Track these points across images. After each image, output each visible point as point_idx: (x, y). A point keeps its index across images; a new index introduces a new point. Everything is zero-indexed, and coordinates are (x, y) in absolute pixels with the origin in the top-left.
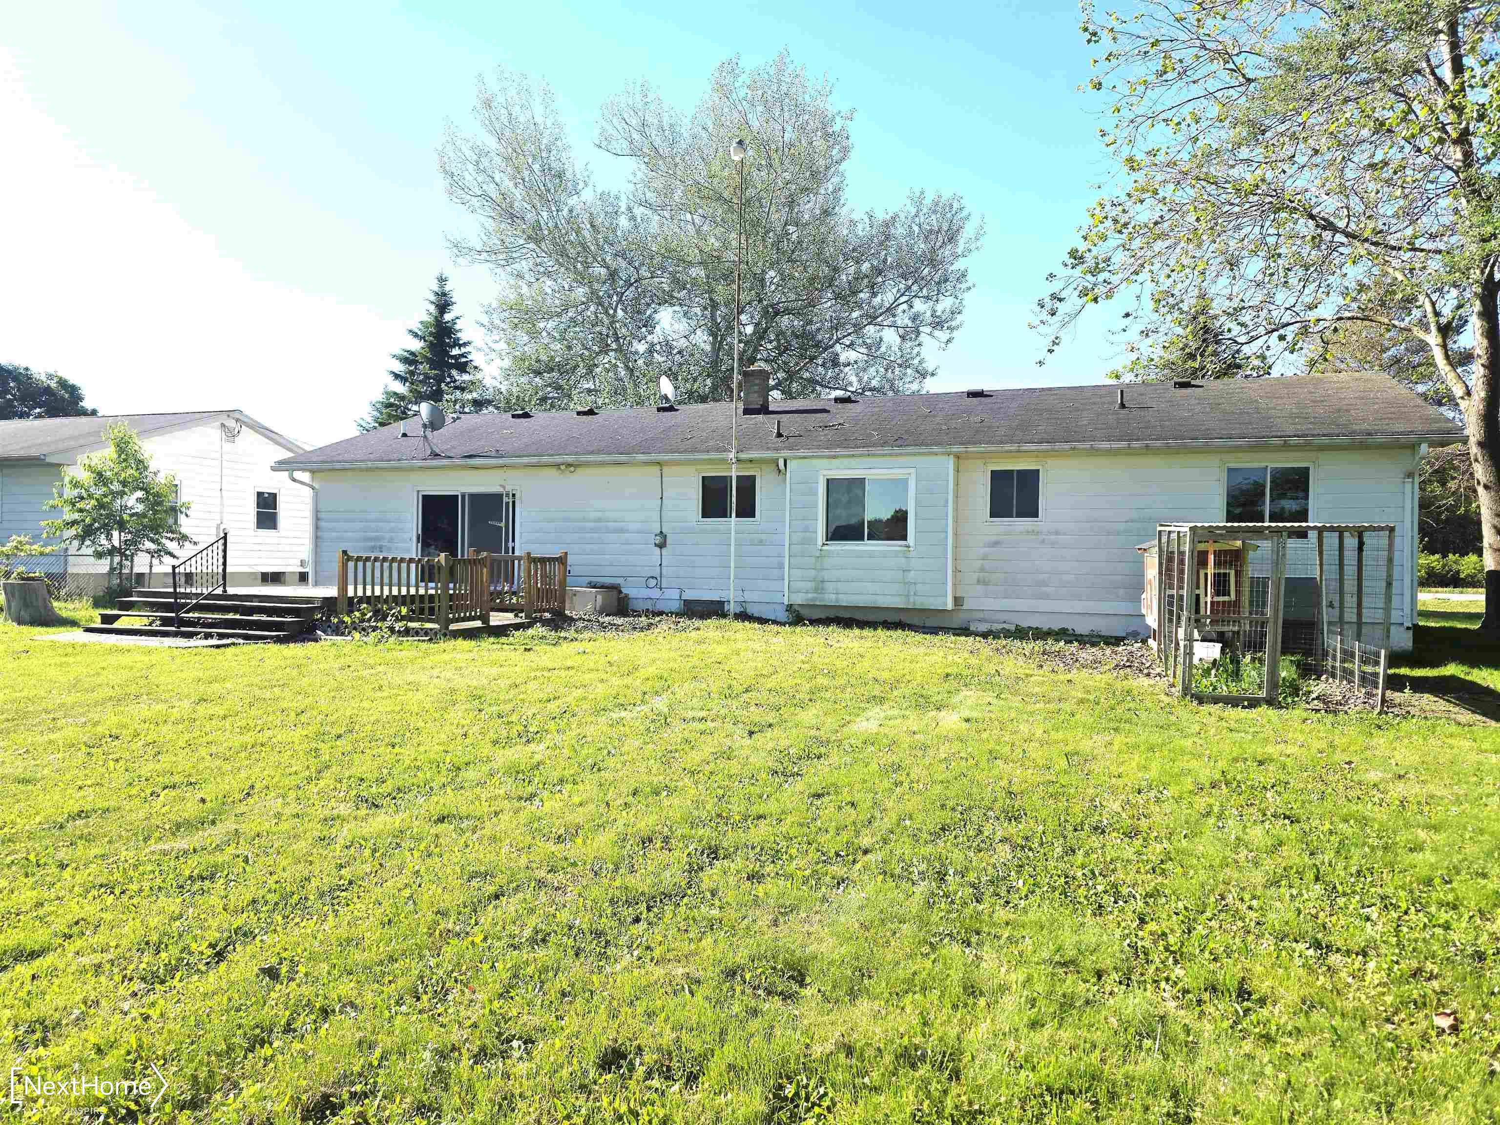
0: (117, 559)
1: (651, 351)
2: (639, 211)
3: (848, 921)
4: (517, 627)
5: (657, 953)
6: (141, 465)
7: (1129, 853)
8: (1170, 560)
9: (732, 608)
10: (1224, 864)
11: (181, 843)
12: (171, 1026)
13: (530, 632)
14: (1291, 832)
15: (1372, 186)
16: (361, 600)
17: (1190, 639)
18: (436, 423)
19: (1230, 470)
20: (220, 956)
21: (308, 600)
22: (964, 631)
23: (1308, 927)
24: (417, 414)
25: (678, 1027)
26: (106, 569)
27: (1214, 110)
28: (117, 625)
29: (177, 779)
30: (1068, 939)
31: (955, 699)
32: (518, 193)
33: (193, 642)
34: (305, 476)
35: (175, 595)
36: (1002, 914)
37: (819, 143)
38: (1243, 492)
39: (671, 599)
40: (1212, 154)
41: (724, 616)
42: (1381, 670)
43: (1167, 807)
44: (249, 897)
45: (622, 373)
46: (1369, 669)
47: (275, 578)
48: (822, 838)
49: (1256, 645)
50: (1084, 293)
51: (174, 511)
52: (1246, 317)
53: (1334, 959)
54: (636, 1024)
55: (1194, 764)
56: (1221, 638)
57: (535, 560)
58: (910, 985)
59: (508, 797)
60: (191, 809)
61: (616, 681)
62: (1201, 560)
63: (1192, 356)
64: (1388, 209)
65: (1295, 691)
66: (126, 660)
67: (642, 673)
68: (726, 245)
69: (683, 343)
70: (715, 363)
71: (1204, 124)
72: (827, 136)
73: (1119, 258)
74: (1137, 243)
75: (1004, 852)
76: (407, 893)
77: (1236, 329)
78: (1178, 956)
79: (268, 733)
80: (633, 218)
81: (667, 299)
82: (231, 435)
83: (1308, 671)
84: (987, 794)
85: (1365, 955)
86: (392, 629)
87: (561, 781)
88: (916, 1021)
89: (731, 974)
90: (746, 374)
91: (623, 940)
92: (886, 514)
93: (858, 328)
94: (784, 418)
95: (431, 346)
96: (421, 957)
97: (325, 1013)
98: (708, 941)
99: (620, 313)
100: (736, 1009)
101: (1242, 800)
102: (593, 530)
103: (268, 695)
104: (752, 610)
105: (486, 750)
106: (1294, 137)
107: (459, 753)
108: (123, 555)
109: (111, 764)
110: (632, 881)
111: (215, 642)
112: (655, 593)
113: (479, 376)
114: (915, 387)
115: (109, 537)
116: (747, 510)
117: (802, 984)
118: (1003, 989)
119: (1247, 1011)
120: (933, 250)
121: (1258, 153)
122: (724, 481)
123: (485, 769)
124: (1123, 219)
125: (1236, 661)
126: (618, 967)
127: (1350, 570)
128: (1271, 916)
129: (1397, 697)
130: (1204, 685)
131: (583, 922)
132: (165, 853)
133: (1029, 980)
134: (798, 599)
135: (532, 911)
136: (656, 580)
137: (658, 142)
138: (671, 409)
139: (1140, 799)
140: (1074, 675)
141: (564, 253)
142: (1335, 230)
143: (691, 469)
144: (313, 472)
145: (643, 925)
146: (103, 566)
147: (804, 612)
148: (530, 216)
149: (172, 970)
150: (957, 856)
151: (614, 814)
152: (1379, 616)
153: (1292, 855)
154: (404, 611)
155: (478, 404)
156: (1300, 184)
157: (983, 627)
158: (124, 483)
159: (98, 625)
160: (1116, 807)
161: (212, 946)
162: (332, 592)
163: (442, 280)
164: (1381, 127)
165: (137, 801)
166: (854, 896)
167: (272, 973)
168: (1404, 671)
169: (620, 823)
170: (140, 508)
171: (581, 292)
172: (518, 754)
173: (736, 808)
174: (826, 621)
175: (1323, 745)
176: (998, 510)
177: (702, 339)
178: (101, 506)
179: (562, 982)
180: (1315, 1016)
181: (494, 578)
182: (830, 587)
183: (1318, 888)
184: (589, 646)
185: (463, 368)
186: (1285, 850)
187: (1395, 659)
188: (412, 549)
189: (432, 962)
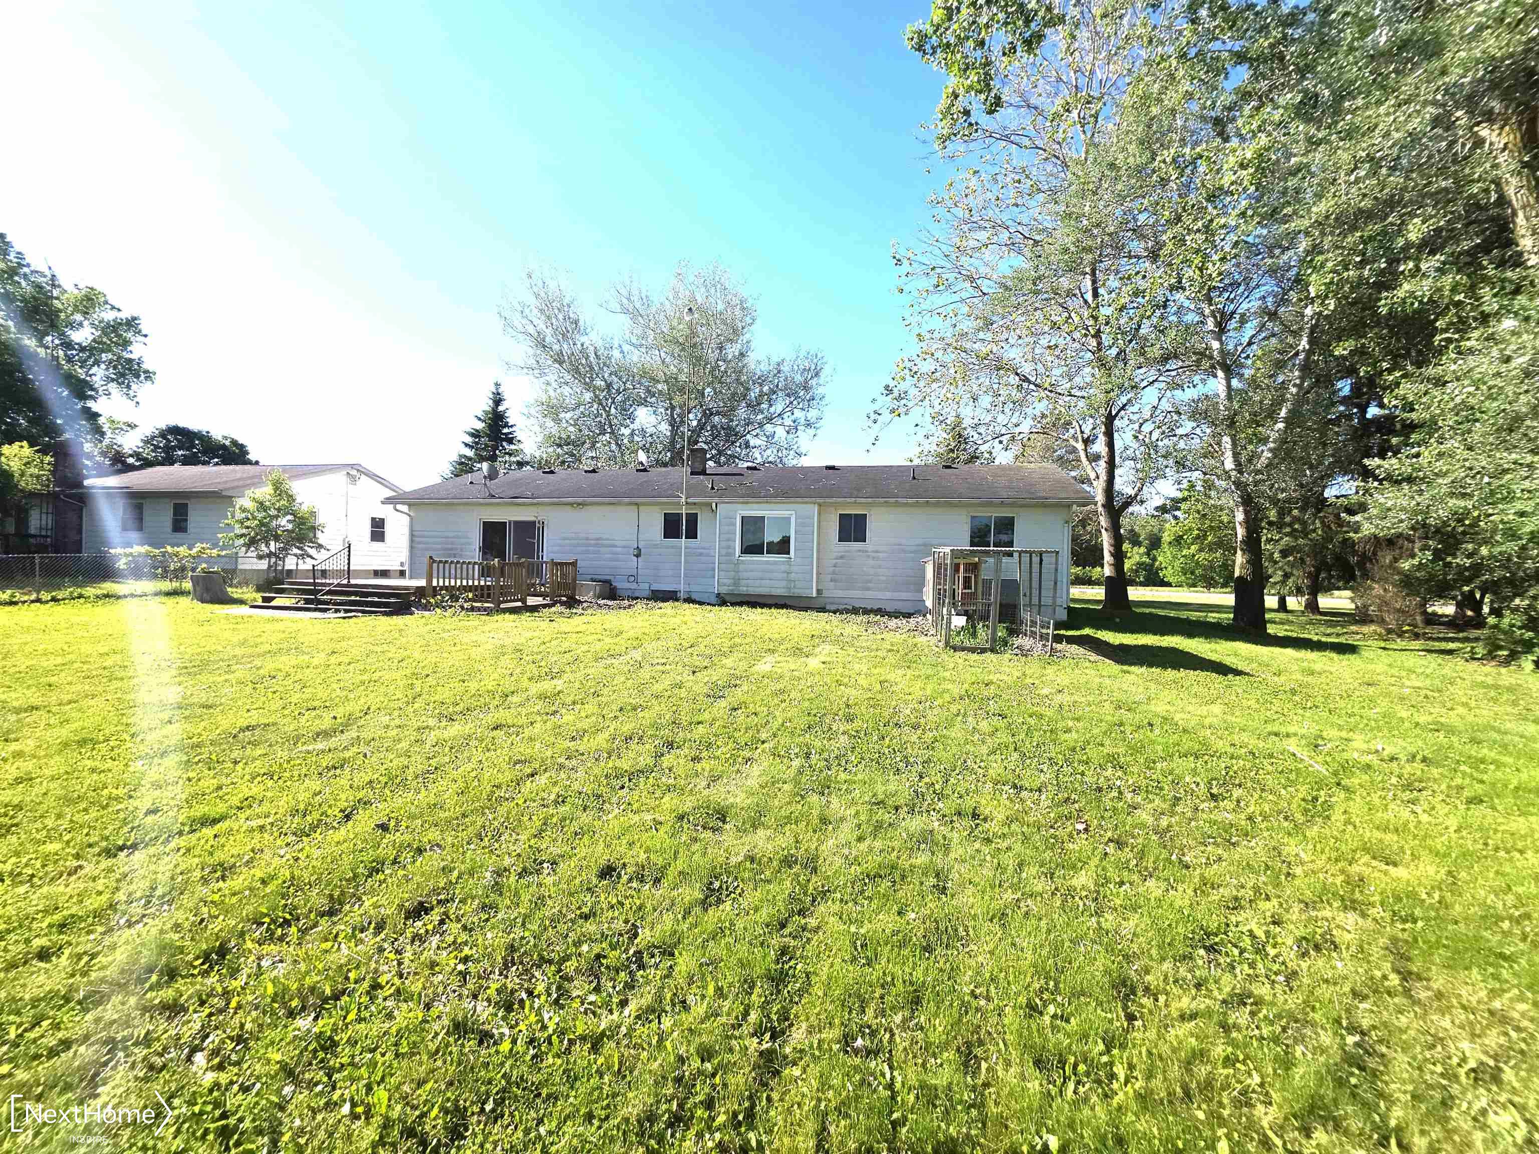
0: (273, 560)
1: (632, 434)
2: (626, 348)
3: (753, 782)
4: (544, 606)
5: (635, 807)
6: (291, 498)
7: (914, 738)
8: (939, 568)
9: (682, 595)
10: (966, 742)
11: (320, 746)
12: (314, 863)
13: (553, 609)
14: (1002, 724)
15: (1049, 358)
16: (442, 588)
17: (950, 614)
18: (493, 475)
19: (973, 517)
20: (348, 817)
21: (406, 588)
22: (822, 610)
23: (1010, 776)
24: (480, 469)
25: (648, 851)
26: (265, 567)
27: (965, 309)
28: (273, 604)
29: (316, 704)
30: (880, 789)
31: (817, 650)
32: (549, 332)
33: (326, 615)
34: (405, 508)
35: (315, 584)
36: (843, 776)
37: (737, 311)
38: (979, 530)
39: (644, 588)
40: (964, 335)
41: (677, 600)
42: (1050, 631)
43: (935, 712)
44: (367, 779)
45: (614, 447)
46: (1044, 631)
47: (384, 574)
48: (737, 735)
49: (985, 617)
50: (893, 411)
51: (314, 529)
52: (982, 429)
53: (1024, 794)
54: (622, 849)
55: (950, 686)
56: (966, 613)
57: (557, 564)
58: (788, 819)
59: (539, 713)
60: (326, 723)
61: (608, 640)
62: (956, 568)
63: (952, 451)
64: (1057, 372)
65: (1006, 644)
66: (280, 626)
67: (624, 635)
68: (680, 371)
69: (651, 430)
70: (673, 442)
71: (960, 317)
72: (743, 309)
73: (913, 391)
74: (922, 384)
75: (843, 739)
76: (473, 774)
77: (976, 436)
78: (940, 796)
79: (378, 674)
80: (622, 352)
81: (643, 403)
82: (353, 479)
83: (1013, 632)
84: (835, 708)
85: (1040, 791)
86: (462, 607)
87: (574, 703)
88: (792, 840)
89: (681, 818)
90: (692, 451)
91: (614, 800)
92: (776, 539)
93: (761, 425)
94: (716, 478)
95: (490, 426)
96: (483, 814)
97: (420, 851)
98: (666, 799)
99: (613, 411)
100: (684, 838)
101: (976, 706)
102: (596, 545)
103: (379, 649)
104: (694, 597)
105: (525, 683)
106: (1008, 328)
107: (508, 685)
108: (277, 557)
109: (270, 695)
110: (618, 763)
111: (342, 614)
112: (634, 586)
113: (521, 446)
114: (794, 462)
115: (268, 545)
116: (692, 533)
117: (724, 822)
118: (842, 819)
119: (977, 825)
120: (806, 382)
121: (989, 336)
122: (679, 515)
123: (524, 696)
124: (915, 369)
125: (974, 627)
126: (610, 816)
127: (1035, 576)
128: (991, 771)
129: (1059, 646)
130: (957, 641)
131: (587, 789)
132: (308, 752)
133: (857, 813)
134: (724, 590)
135: (555, 784)
136: (634, 577)
137: (638, 305)
138: (645, 470)
139: (921, 707)
140: (886, 635)
141: (577, 370)
142: (1030, 382)
143: (656, 508)
144: (410, 505)
145: (626, 790)
146: (263, 565)
147: (727, 598)
148: (556, 347)
149: (314, 828)
150: (818, 744)
151: (607, 723)
152: (1050, 602)
153: (1003, 737)
154: (470, 595)
155: (521, 464)
156: (1012, 356)
157: (833, 608)
158: (279, 510)
159: (260, 603)
160: (908, 712)
161: (342, 811)
162: (422, 583)
163: (497, 385)
164: (1054, 326)
165: (289, 719)
166: (756, 770)
167: (384, 827)
168: (1062, 632)
169: (611, 729)
170: (290, 527)
171: (588, 396)
172: (547, 686)
173: (685, 719)
174: (741, 604)
175: (1019, 674)
176: (844, 537)
177: (665, 428)
178: (262, 524)
179: (575, 826)
180: (1013, 826)
181: (530, 574)
182: (743, 582)
183: (1016, 755)
184: (592, 619)
185: (510, 441)
186: (999, 734)
187: (1058, 625)
188: (477, 557)
189: (491, 817)
